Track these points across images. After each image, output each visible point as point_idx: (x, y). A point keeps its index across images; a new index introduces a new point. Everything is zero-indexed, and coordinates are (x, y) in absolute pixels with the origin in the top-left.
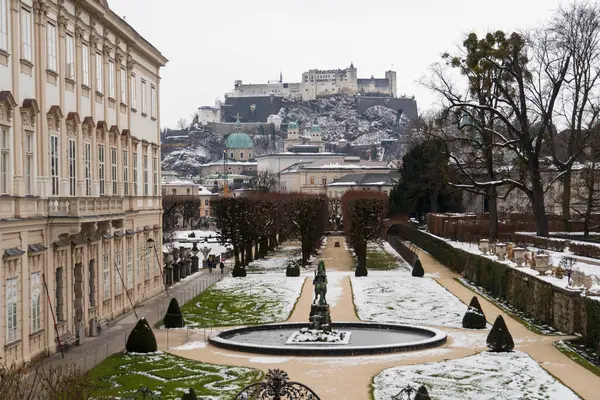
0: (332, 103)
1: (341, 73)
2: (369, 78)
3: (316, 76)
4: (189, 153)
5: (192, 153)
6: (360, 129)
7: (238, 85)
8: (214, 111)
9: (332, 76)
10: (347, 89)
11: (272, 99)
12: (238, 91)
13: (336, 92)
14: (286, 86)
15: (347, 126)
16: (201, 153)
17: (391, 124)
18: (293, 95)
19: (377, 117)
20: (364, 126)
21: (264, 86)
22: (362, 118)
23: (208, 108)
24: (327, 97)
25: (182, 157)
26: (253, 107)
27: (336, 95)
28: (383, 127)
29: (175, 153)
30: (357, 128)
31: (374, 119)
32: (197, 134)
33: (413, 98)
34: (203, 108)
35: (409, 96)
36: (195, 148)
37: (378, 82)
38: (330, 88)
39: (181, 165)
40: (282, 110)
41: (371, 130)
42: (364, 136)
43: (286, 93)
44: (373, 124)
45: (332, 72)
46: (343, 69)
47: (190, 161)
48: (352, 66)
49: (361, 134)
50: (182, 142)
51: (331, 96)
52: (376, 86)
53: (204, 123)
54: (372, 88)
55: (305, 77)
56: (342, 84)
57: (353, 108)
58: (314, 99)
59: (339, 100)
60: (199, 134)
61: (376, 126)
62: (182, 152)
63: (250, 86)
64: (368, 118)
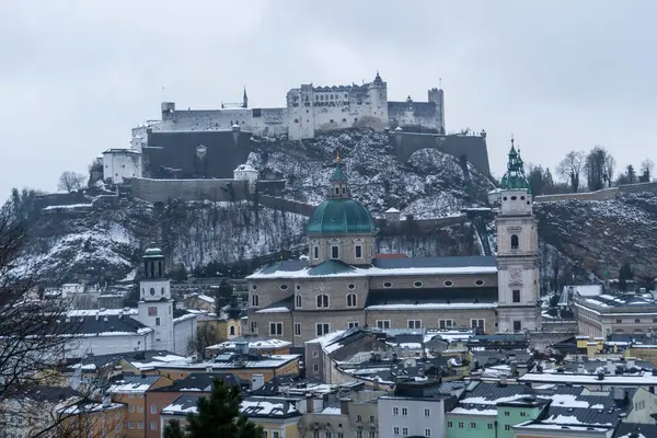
0: (346, 143)
1: (359, 93)
2: (404, 100)
3: (313, 97)
4: (98, 237)
5: (103, 238)
6: (410, 189)
7: (168, 111)
8: (134, 156)
9: (342, 97)
10: (369, 119)
11: (236, 135)
12: (170, 123)
13: (349, 124)
14: (257, 113)
15: (387, 185)
16: (120, 237)
17: (457, 179)
18: (271, 130)
19: (432, 169)
20: (415, 184)
21: (216, 112)
22: (407, 171)
23: (124, 152)
24: (336, 133)
25: (89, 247)
26: (202, 150)
27: (351, 130)
28: (446, 186)
29: (71, 238)
30: (403, 188)
31: (428, 172)
32: (106, 200)
33: (484, 135)
34: (113, 152)
35: (475, 131)
36: (107, 227)
37: (419, 109)
38: (339, 117)
39: (88, 262)
40: (252, 155)
41: (430, 192)
42: (420, 203)
43: (258, 126)
44: (428, 181)
45: (342, 89)
46: (360, 84)
47: (103, 253)
48: (378, 79)
49: (413, 198)
50: (83, 216)
51: (343, 131)
52: (416, 115)
53: (118, 180)
54: (409, 118)
55: (293, 97)
56: (362, 112)
57: (388, 152)
58: (311, 135)
59: (358, 139)
60: (111, 200)
61: (434, 184)
62: (86, 236)
63: (190, 113)
64: (417, 171)
